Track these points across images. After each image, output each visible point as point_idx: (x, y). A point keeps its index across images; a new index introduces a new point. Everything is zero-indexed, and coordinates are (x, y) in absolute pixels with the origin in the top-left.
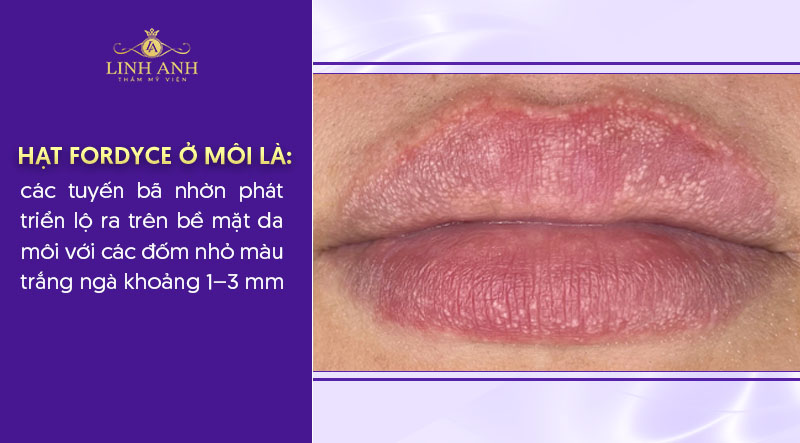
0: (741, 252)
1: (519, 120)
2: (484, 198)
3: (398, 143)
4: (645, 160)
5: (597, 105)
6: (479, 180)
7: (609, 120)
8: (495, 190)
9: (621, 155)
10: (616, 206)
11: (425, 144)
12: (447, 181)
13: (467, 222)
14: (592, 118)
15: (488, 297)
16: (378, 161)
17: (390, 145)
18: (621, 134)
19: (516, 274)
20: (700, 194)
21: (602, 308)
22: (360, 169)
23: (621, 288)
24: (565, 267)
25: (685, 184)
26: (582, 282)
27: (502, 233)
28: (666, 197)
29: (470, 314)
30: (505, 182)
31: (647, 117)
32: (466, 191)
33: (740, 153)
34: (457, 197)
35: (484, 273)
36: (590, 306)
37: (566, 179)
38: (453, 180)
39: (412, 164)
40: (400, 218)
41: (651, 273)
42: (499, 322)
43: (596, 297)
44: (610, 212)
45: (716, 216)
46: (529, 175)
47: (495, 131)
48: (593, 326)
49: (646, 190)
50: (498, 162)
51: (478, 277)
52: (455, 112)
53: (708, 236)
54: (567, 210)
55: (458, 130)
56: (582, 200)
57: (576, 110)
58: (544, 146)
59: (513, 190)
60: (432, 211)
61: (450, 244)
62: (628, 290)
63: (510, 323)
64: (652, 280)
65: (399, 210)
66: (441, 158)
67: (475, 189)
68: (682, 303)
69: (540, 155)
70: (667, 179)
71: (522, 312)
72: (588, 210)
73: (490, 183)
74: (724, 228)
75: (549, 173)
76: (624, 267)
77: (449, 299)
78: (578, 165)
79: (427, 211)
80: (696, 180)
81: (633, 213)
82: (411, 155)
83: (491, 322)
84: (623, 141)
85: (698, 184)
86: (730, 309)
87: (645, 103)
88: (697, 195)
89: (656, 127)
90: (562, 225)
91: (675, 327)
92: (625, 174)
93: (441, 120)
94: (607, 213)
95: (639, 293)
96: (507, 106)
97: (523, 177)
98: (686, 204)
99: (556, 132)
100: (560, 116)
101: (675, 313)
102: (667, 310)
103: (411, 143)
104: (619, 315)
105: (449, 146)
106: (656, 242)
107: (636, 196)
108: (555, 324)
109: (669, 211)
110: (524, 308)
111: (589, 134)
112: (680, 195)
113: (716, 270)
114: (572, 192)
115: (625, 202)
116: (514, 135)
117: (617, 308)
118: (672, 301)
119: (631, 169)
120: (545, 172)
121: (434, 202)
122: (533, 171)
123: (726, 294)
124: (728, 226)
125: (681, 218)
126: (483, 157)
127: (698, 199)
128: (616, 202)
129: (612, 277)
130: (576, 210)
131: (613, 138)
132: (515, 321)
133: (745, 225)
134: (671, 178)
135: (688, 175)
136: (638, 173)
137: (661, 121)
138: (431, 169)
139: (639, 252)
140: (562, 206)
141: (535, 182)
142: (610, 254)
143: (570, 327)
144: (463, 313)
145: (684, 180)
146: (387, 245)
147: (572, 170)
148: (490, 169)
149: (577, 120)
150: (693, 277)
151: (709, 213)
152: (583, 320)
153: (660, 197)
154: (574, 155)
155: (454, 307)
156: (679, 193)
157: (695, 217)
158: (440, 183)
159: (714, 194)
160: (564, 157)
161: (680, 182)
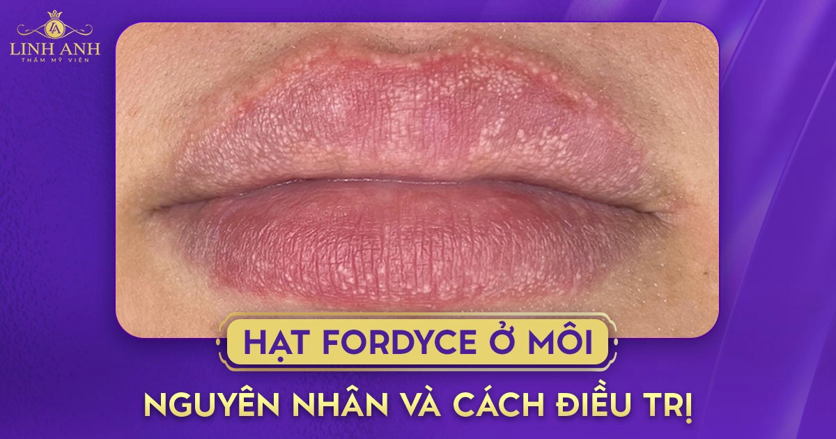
0: (605, 211)
1: (367, 69)
2: (329, 153)
3: (236, 95)
4: (502, 113)
5: (450, 53)
6: (323, 134)
7: (464, 69)
8: (341, 145)
9: (476, 107)
10: (471, 163)
11: (264, 95)
12: (288, 135)
13: (310, 180)
14: (445, 67)
15: (333, 260)
16: (215, 113)
17: (226, 96)
18: (476, 84)
19: (363, 236)
20: (562, 149)
21: (456, 272)
22: (195, 122)
23: (476, 251)
24: (416, 227)
25: (545, 139)
26: (434, 244)
27: (348, 192)
28: (525, 152)
29: (313, 280)
30: (352, 136)
31: (505, 66)
32: (310, 146)
33: (605, 104)
34: (299, 153)
35: (329, 234)
36: (443, 270)
37: (417, 133)
38: (295, 135)
39: (251, 116)
40: (238, 175)
41: (509, 235)
42: (345, 287)
43: (449, 261)
44: (464, 169)
45: (579, 173)
46: (377, 129)
47: (341, 81)
48: (447, 292)
49: (504, 146)
50: (343, 115)
51: (322, 240)
52: (297, 60)
53: (570, 194)
54: (417, 166)
55: (301, 80)
56: (435, 156)
57: (428, 59)
58: (393, 98)
59: (360, 145)
60: (272, 168)
61: (293, 203)
62: (484, 252)
63: (357, 289)
64: (510, 242)
65: (236, 166)
66: (282, 111)
67: (319, 144)
68: (542, 268)
69: (389, 107)
70: (527, 133)
71: (369, 277)
72: (441, 166)
73: (335, 138)
74: (588, 187)
75: (399, 126)
76: (480, 228)
77: (291, 263)
78: (430, 118)
79: (267, 169)
80: (558, 134)
81: (489, 170)
82: (250, 107)
83: (336, 287)
84: (479, 92)
85: (560, 139)
86: (594, 274)
87: (502, 51)
88: (558, 150)
89: (514, 76)
90: (413, 183)
91: (535, 293)
92: (481, 127)
93: (281, 69)
94: (462, 171)
95: (496, 256)
96: (354, 55)
97: (371, 131)
98: (547, 160)
99: (406, 82)
100: (410, 65)
101: (535, 278)
102: (526, 275)
103: (250, 94)
104: (475, 280)
105: (290, 98)
106: (515, 201)
107: (492, 152)
108: (405, 289)
109: (529, 167)
110: (372, 273)
111: (442, 84)
112: (540, 150)
113: (579, 232)
114: (424, 147)
115: (481, 158)
116: (361, 85)
117: (472, 272)
118: (532, 265)
119: (487, 123)
120: (394, 125)
121: (274, 158)
122: (381, 124)
123: (590, 258)
124: (591, 183)
125: (541, 175)
126: (327, 110)
127: (559, 155)
128: (471, 158)
129: (466, 239)
130: (428, 167)
131: (468, 89)
132: (362, 287)
133: (611, 183)
134: (530, 131)
135: (549, 128)
136: (494, 126)
137: (520, 70)
138: (272, 123)
139: (495, 211)
140: (413, 162)
141: (383, 137)
142: (465, 214)
143: (421, 293)
144: (305, 278)
145: (545, 134)
146: (223, 204)
147: (423, 123)
148: (335, 123)
149: (429, 69)
150: (554, 239)
151: (571, 170)
152: (435, 286)
153: (518, 153)
154: (426, 107)
155: (296, 272)
156: (539, 148)
157: (556, 174)
158: (281, 137)
159: (576, 149)
160: (415, 110)
161: (541, 137)
